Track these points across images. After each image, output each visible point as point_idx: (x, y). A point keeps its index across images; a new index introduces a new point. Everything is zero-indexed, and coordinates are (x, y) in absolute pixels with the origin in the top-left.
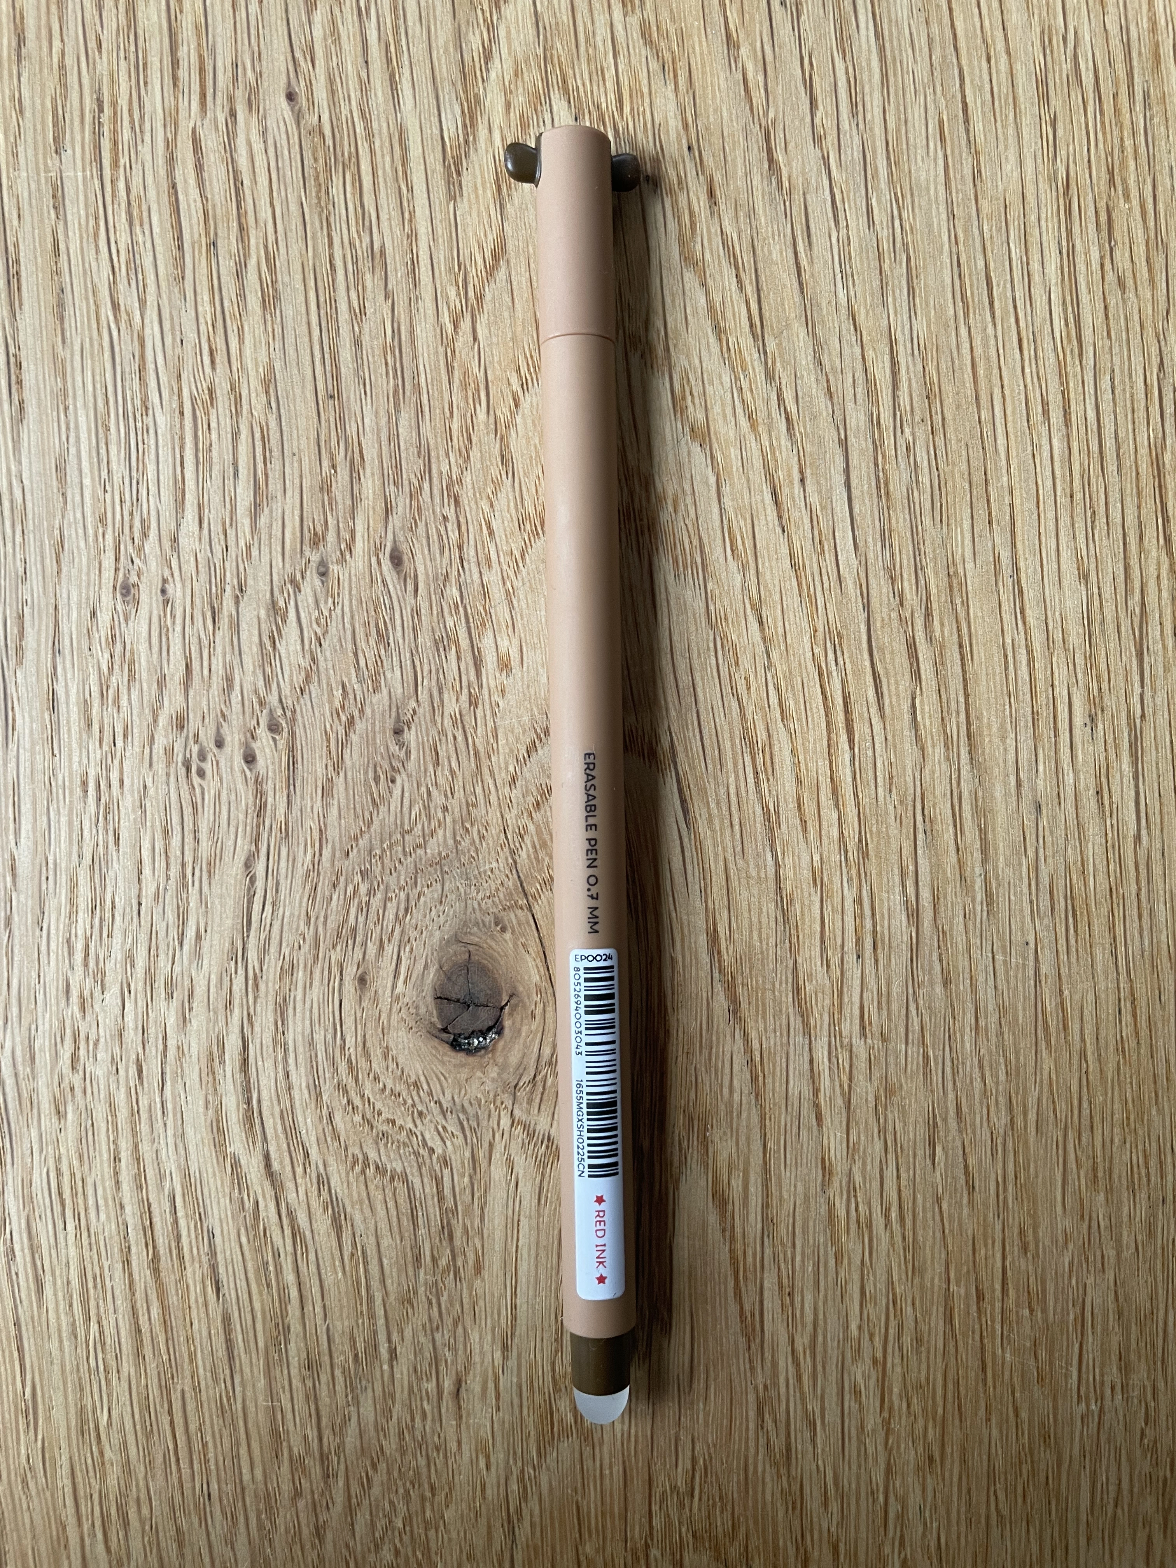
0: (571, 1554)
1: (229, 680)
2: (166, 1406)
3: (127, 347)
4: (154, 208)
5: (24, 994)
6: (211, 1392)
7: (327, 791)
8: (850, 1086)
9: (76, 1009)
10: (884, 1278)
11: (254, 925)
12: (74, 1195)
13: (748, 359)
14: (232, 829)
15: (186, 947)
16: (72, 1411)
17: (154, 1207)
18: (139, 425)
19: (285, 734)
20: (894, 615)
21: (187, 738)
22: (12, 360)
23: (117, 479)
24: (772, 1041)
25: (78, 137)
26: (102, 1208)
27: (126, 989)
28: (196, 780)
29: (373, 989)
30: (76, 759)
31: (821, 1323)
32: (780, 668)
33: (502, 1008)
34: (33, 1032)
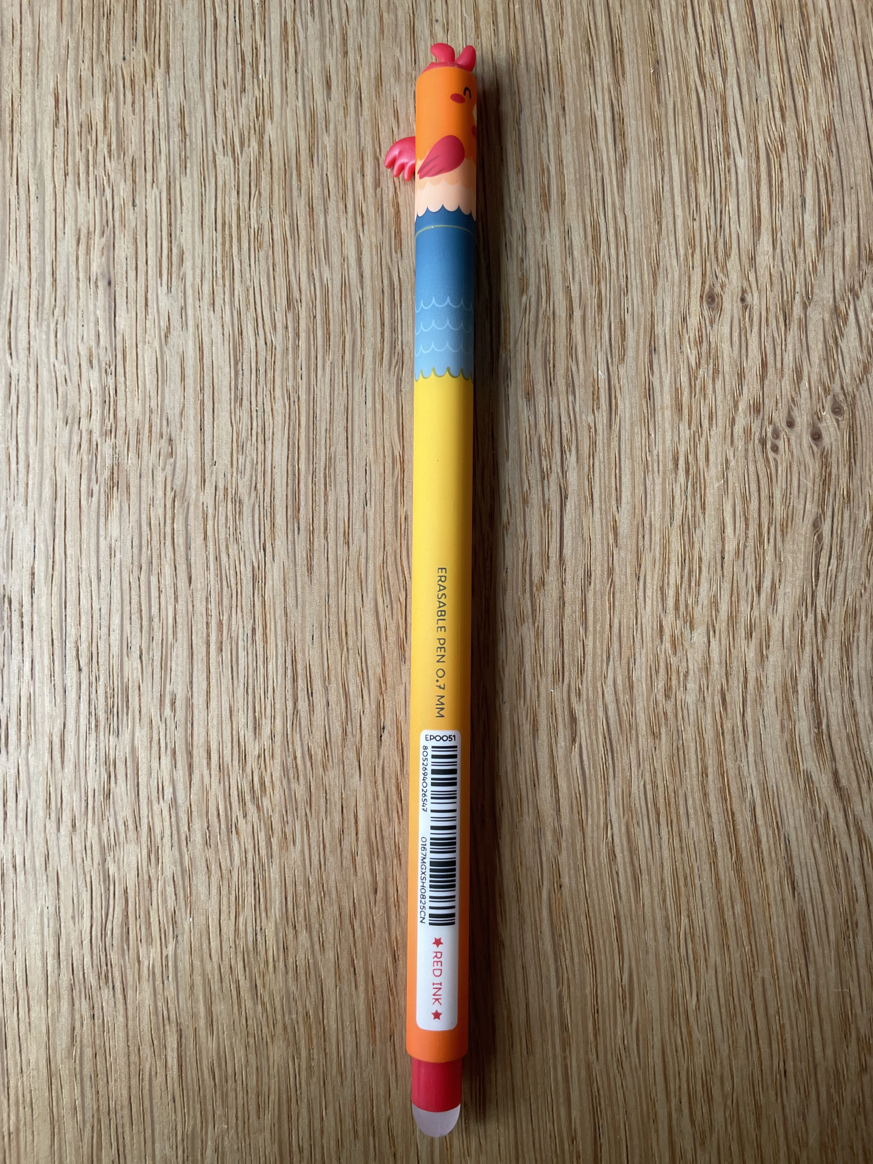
1: (799, 373)
2: (748, 991)
3: (711, 106)
5: (624, 633)
6: (788, 978)
9: (667, 645)
12: (668, 804)
14: (802, 495)
15: (763, 595)
16: (665, 995)
17: (739, 816)
18: (723, 170)
19: (846, 416)
21: (763, 419)
22: (617, 117)
23: (704, 208)
26: (692, 817)
27: (711, 628)
28: (771, 455)
30: (668, 437)
34: (631, 665)
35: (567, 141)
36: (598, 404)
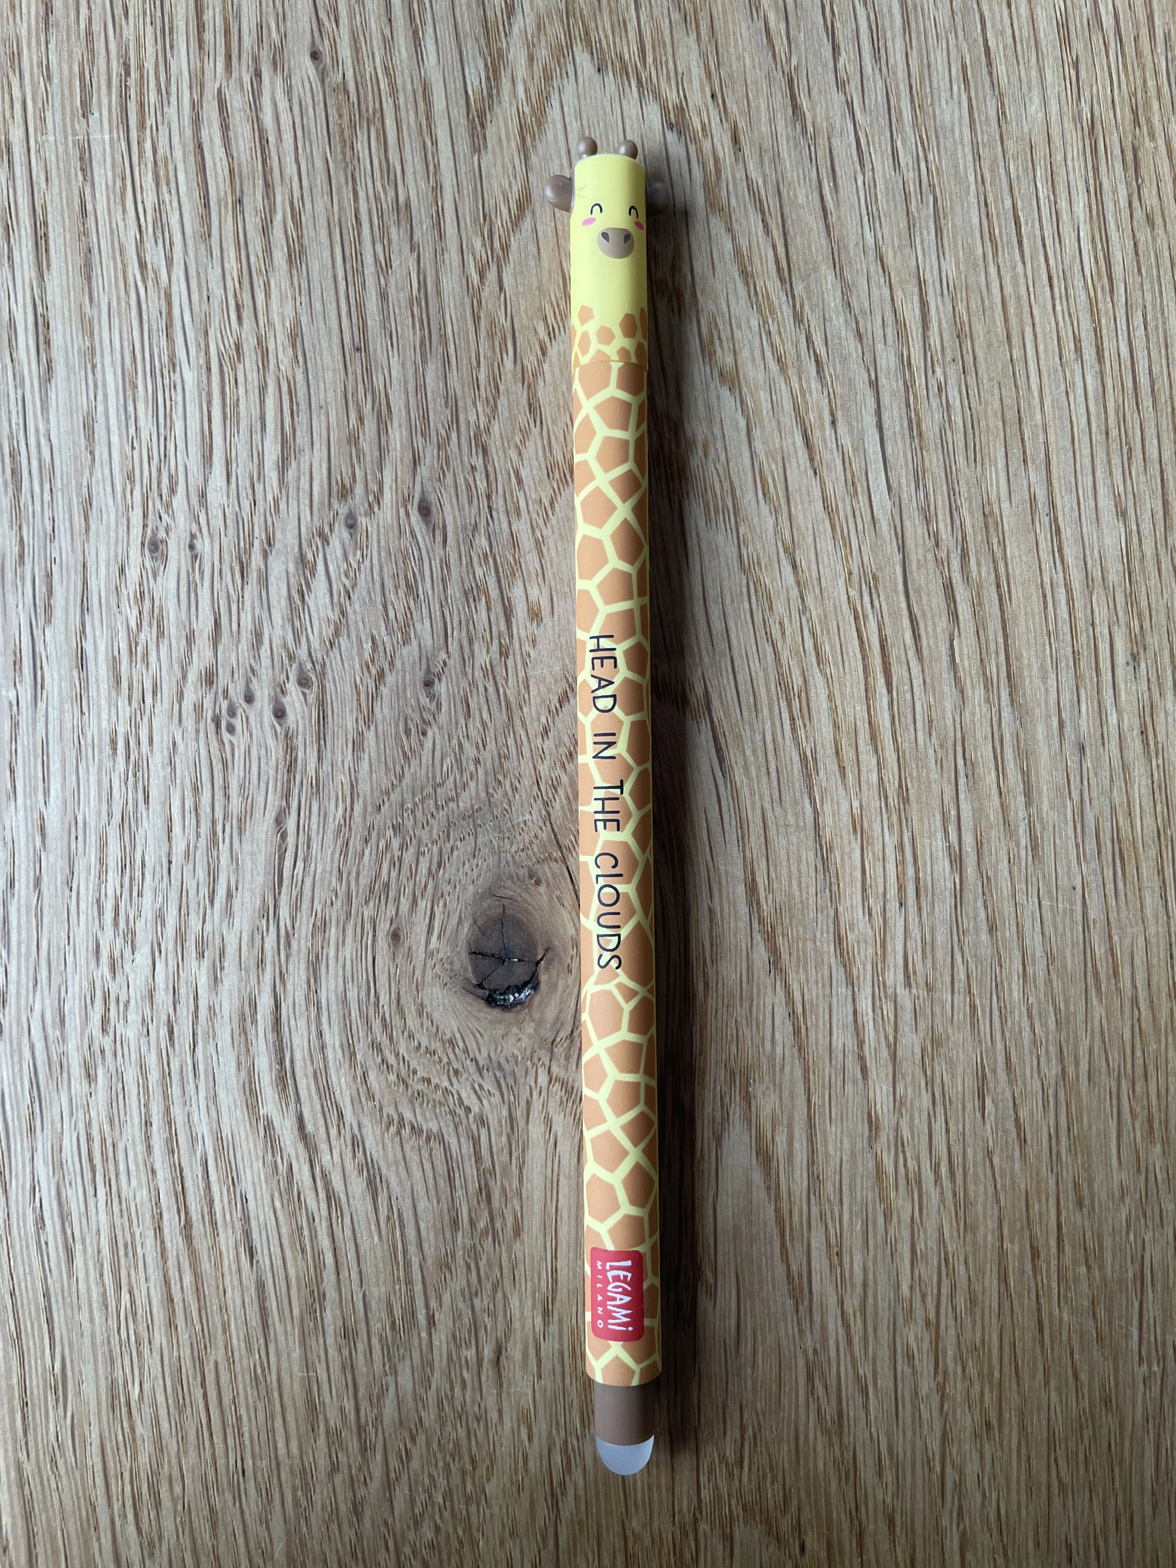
0: (617, 1529)
1: (258, 636)
2: (199, 1378)
3: (154, 305)
4: (180, 167)
5: (54, 956)
6: (245, 1363)
7: (358, 745)
8: (895, 1038)
9: (106, 969)
10: (935, 1235)
11: (286, 882)
12: (105, 1159)
13: (776, 303)
14: (263, 785)
15: (217, 906)
16: (103, 1384)
17: (187, 1172)
18: (167, 382)
19: (315, 688)
20: (930, 556)
21: (216, 693)
22: (40, 320)
23: (145, 435)
24: (814, 993)
25: (105, 101)
26: (133, 1173)
27: (157, 948)
28: (226, 736)
29: (406, 945)
30: (105, 716)
31: (871, 1283)
32: (815, 611)
33: (538, 963)
34: (63, 994)
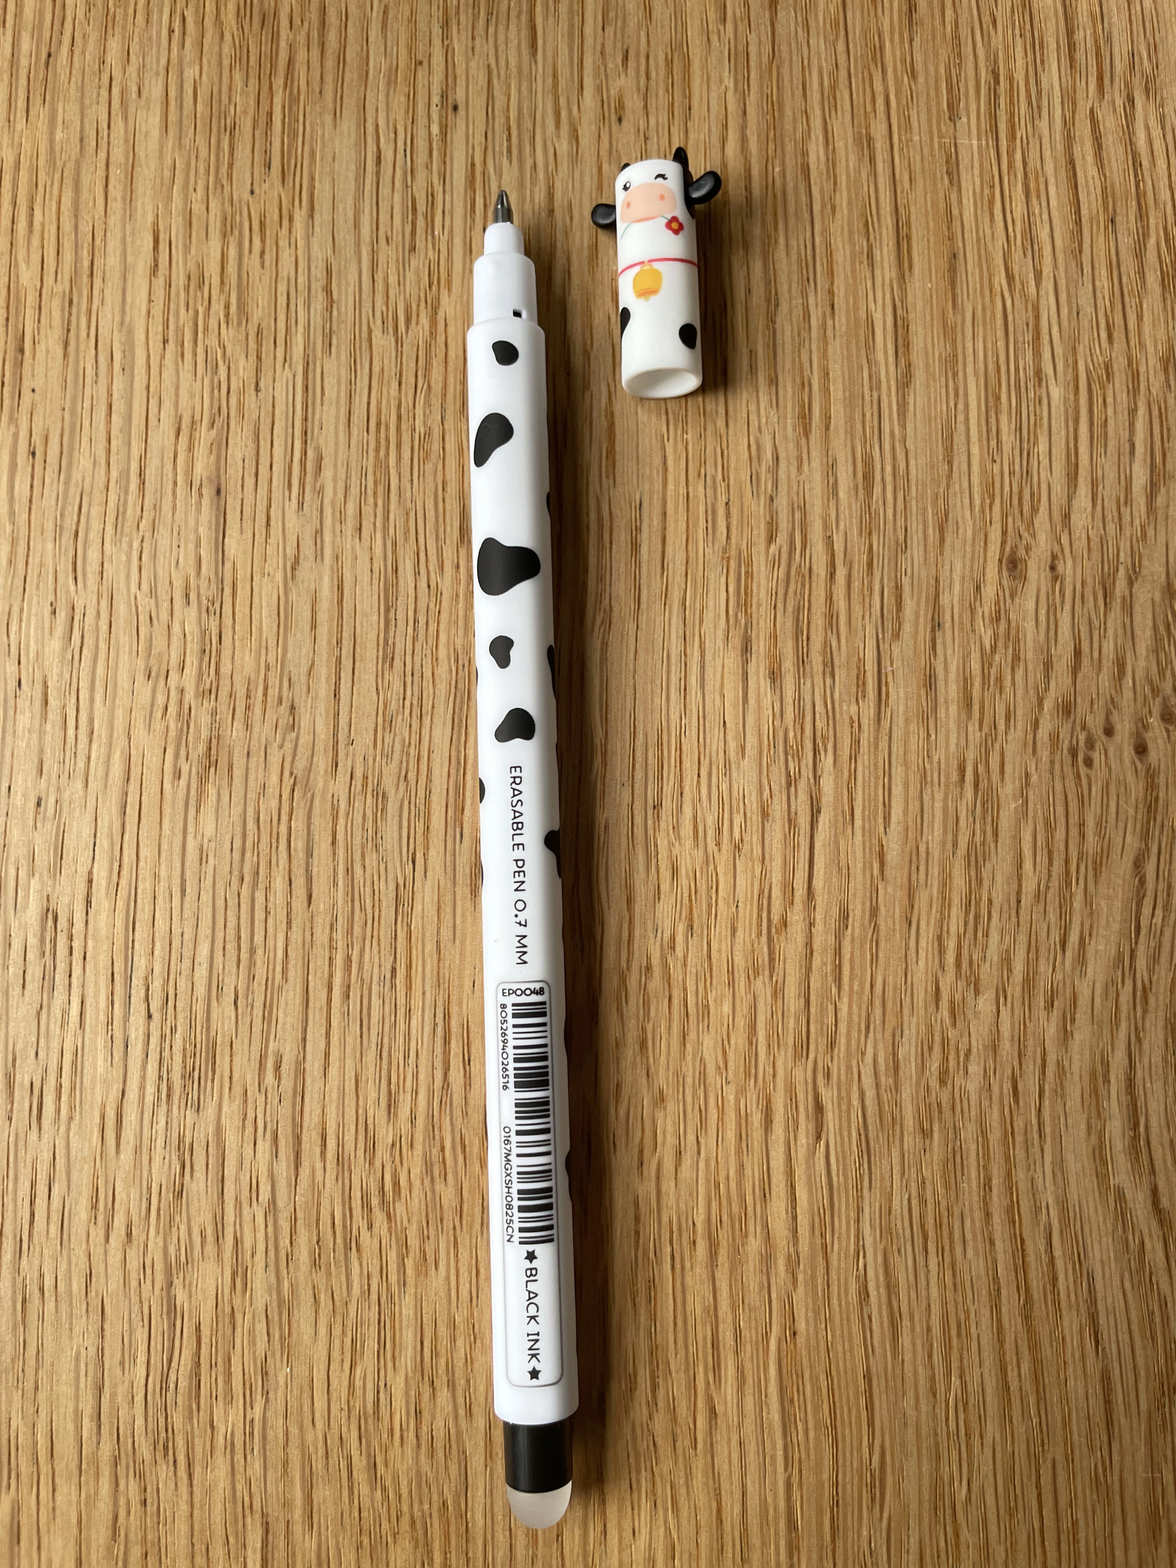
35: (836, 348)
36: (864, 691)
